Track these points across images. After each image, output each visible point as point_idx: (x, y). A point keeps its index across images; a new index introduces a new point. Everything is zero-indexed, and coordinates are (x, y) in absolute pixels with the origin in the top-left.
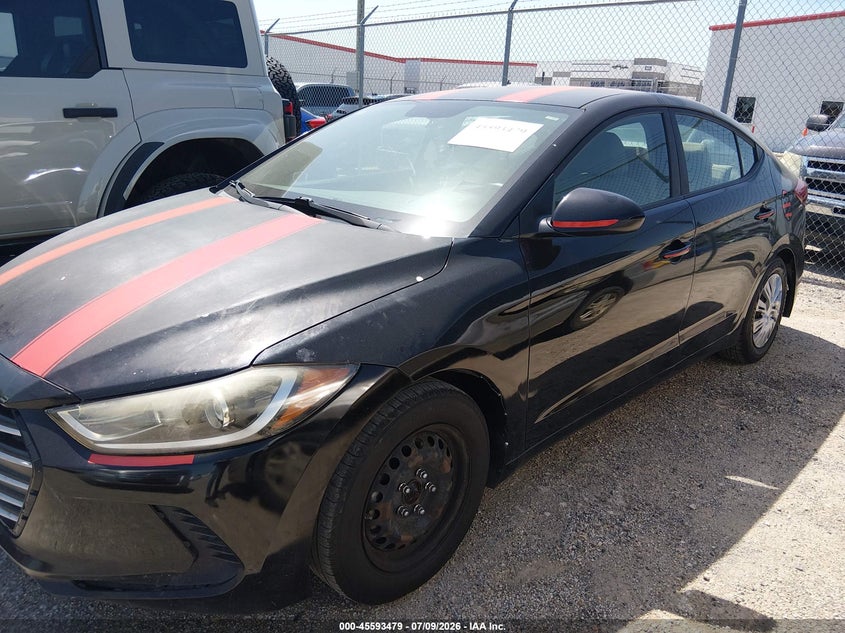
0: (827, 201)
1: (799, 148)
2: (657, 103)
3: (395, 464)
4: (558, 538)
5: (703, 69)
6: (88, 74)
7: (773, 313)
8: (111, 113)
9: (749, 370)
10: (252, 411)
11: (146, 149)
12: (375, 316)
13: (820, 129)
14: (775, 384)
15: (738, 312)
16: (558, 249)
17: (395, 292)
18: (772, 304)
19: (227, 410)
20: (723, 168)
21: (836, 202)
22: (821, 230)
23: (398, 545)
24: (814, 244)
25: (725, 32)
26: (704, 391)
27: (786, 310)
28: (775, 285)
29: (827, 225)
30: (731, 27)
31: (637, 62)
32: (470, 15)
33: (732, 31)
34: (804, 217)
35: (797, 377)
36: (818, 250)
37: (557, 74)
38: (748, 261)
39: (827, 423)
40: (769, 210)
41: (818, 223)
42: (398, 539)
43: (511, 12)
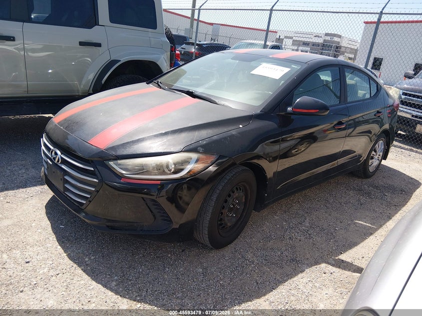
0: (409, 111)
1: (399, 86)
2: (337, 63)
3: (229, 196)
4: (282, 234)
5: (359, 41)
6: (90, 27)
7: (378, 157)
8: (99, 45)
9: (365, 181)
10: (182, 167)
11: (113, 63)
12: (225, 138)
13: (410, 78)
14: (377, 187)
15: (363, 155)
16: (293, 120)
17: (233, 130)
18: (378, 154)
19: (173, 166)
20: (363, 92)
21: (413, 112)
22: (405, 124)
23: (226, 227)
24: (401, 130)
25: (372, 25)
26: (345, 187)
27: (385, 157)
28: (381, 145)
29: (408, 122)
30: (374, 23)
31: (327, 35)
32: (252, 10)
33: (375, 25)
34: (396, 117)
35: (386, 186)
36: (403, 133)
37: (286, 37)
38: (369, 134)
39: (396, 204)
40: (381, 112)
41: (404, 121)
42: (226, 225)
43: (271, 10)
